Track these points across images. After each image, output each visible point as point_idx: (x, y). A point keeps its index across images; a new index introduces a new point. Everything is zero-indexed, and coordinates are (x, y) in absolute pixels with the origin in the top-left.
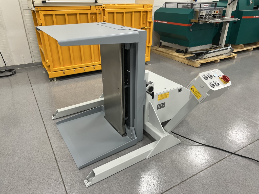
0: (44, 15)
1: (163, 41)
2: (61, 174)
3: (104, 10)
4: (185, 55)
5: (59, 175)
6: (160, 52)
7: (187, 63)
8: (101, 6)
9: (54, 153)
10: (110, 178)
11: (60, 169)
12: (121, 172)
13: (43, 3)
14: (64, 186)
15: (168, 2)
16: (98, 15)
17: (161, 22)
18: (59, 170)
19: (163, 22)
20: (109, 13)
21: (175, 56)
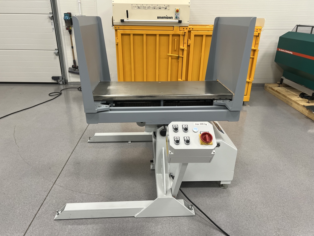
0: (122, 34)
1: (286, 78)
2: (47, 196)
3: (190, 32)
4: (309, 103)
5: (45, 197)
6: (276, 93)
7: (307, 114)
8: (187, 27)
9: (59, 175)
10: (81, 220)
11: (51, 191)
12: (97, 219)
13: (121, 22)
14: (39, 209)
15: (301, 25)
16: (181, 38)
17: (285, 51)
18: (49, 193)
19: (288, 52)
20: (195, 36)
21: (293, 101)
